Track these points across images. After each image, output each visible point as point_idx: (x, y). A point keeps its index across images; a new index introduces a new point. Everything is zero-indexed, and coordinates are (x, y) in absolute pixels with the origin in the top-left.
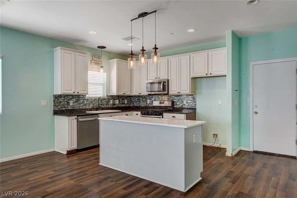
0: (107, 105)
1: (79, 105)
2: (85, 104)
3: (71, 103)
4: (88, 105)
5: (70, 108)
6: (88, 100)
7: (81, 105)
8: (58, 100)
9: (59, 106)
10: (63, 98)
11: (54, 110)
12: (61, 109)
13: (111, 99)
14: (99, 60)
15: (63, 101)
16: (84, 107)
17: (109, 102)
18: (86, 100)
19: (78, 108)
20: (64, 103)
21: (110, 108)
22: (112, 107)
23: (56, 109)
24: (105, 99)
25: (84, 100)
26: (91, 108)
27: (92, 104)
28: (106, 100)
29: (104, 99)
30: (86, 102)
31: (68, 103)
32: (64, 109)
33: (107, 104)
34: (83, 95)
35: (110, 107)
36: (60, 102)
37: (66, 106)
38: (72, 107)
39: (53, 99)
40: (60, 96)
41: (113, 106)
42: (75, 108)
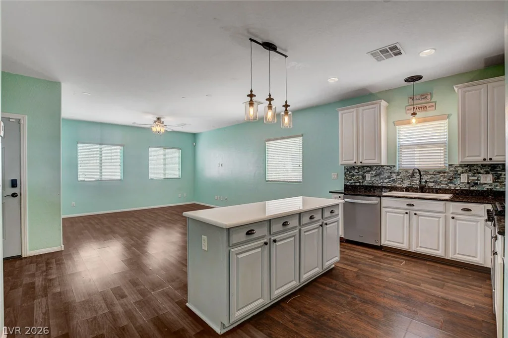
0: (450, 185)
1: (381, 181)
2: (393, 180)
3: (368, 177)
4: (399, 182)
5: (367, 184)
6: (398, 174)
7: (385, 181)
8: (350, 173)
9: (351, 180)
10: (356, 171)
11: (345, 185)
12: (354, 184)
13: (463, 173)
14: (424, 101)
15: (356, 174)
16: (392, 184)
17: (455, 178)
18: (394, 173)
19: (379, 185)
20: (358, 176)
21: (458, 190)
22: (467, 189)
23: (348, 184)
24: (444, 173)
25: (391, 173)
26: (405, 186)
27: (409, 180)
28: (446, 174)
29: (440, 173)
30: (395, 177)
31: (364, 177)
32: (358, 184)
33: (451, 183)
34: (389, 166)
35: (459, 188)
36: (353, 175)
37: (361, 181)
38: (370, 183)
39: (343, 171)
40: (353, 168)
41: (472, 188)
42: (374, 185)
